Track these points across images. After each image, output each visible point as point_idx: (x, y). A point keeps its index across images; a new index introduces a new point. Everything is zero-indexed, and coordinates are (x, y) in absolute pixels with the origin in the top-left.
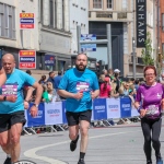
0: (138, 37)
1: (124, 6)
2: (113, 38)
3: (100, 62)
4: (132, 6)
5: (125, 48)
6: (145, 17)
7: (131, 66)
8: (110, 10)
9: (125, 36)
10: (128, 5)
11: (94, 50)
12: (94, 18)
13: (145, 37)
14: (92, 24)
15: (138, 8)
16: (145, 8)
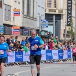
0: (67, 21)
1: (62, 7)
2: (56, 22)
3: (50, 33)
4: (65, 7)
5: (61, 26)
6: (71, 12)
7: (64, 35)
8: (55, 8)
9: (62, 21)
10: (64, 6)
11: (47, 27)
12: (47, 12)
13: (71, 22)
14: (46, 15)
15: (68, 8)
16: (71, 8)
